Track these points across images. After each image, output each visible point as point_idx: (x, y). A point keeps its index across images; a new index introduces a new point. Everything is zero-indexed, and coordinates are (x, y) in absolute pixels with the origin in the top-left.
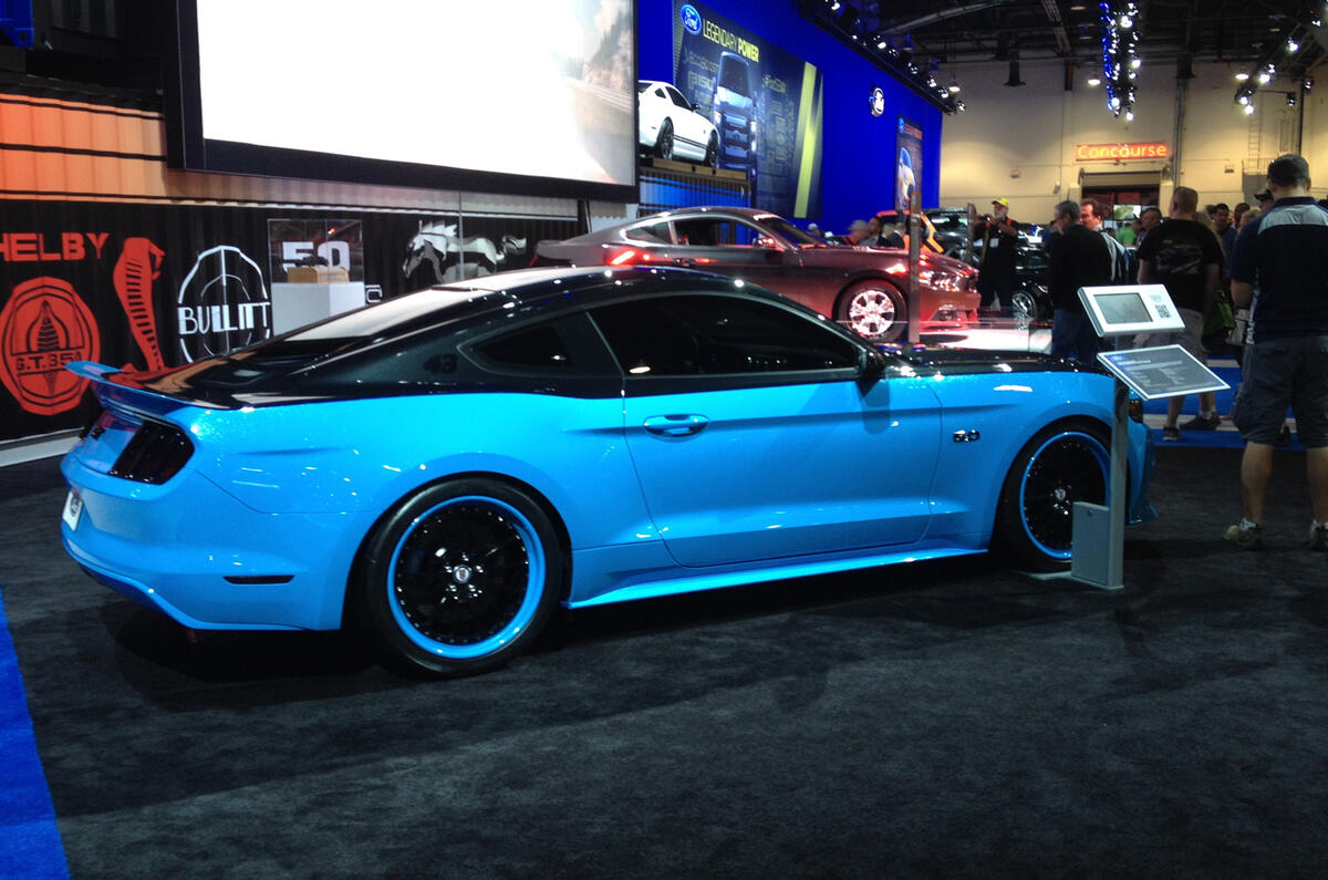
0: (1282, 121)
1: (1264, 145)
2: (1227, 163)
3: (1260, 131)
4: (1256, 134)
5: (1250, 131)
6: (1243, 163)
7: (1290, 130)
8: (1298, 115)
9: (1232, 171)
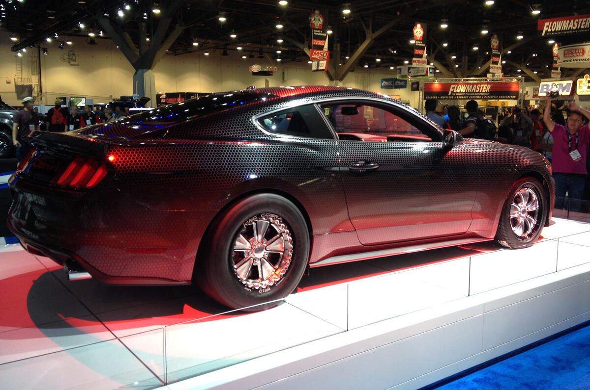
0: (31, 61)
1: (23, 72)
2: (7, 79)
3: (21, 65)
4: (20, 66)
5: (17, 65)
6: (15, 79)
7: (35, 65)
8: (38, 59)
9: (10, 83)
